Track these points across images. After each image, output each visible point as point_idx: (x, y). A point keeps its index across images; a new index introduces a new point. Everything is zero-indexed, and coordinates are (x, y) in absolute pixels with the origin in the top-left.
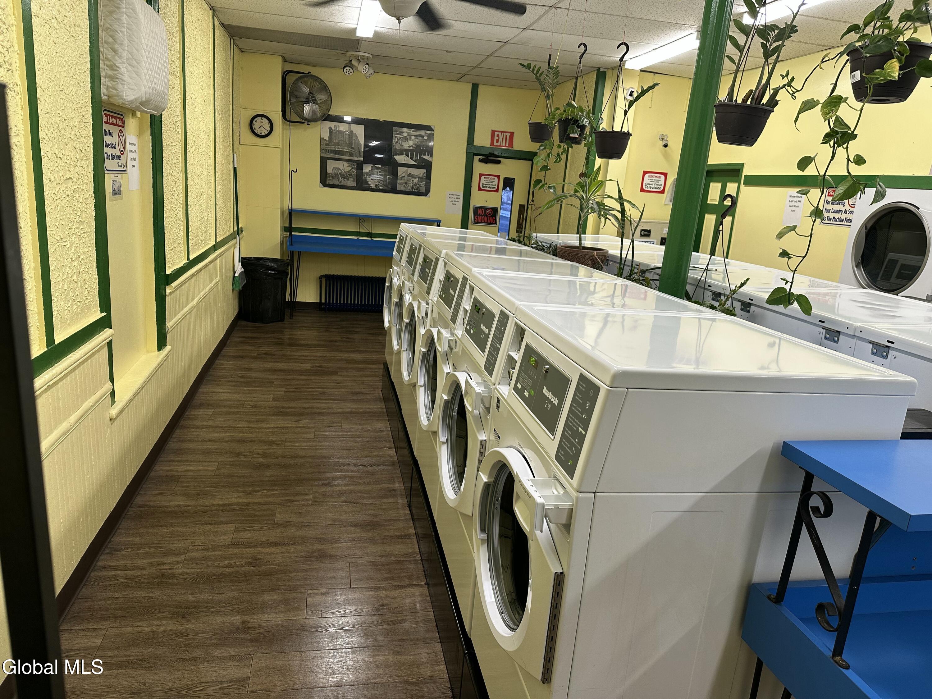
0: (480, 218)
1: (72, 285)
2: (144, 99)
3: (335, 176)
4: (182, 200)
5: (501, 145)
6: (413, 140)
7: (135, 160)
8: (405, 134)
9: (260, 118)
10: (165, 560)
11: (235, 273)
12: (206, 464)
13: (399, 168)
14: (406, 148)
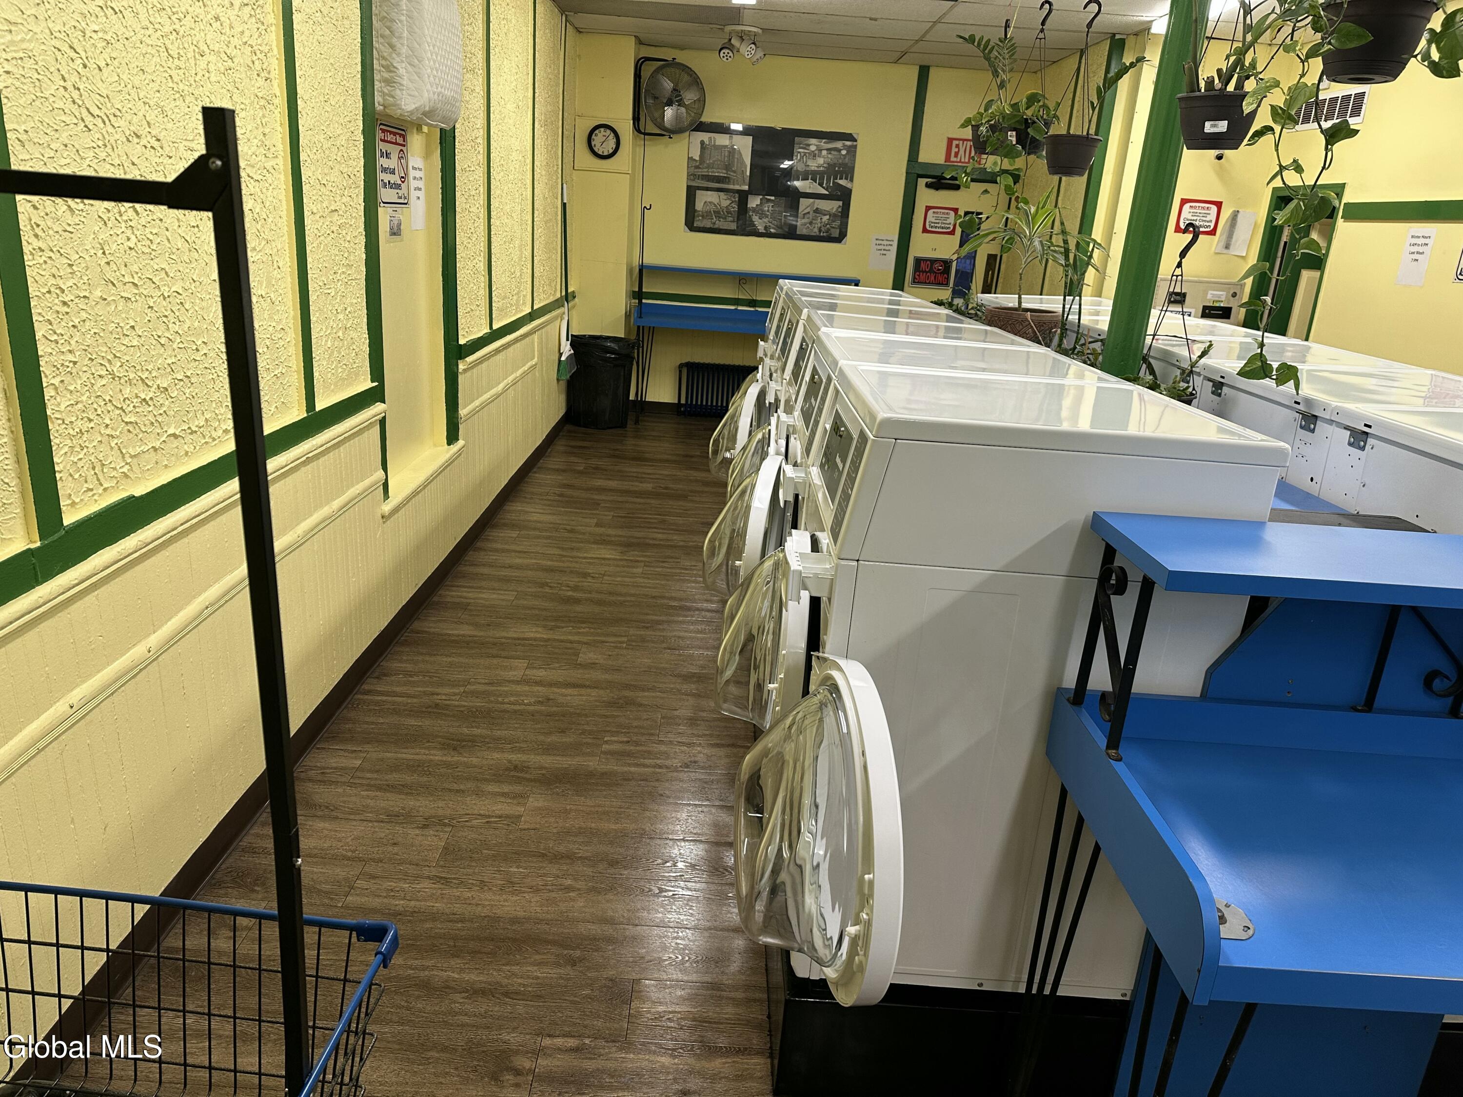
0: (923, 276)
1: (336, 343)
2: (427, 109)
3: (707, 215)
4: (483, 246)
5: (963, 160)
6: (824, 157)
7: (420, 189)
8: (813, 148)
9: (602, 130)
10: (439, 690)
11: (561, 354)
12: (502, 592)
13: (801, 200)
14: (813, 168)
